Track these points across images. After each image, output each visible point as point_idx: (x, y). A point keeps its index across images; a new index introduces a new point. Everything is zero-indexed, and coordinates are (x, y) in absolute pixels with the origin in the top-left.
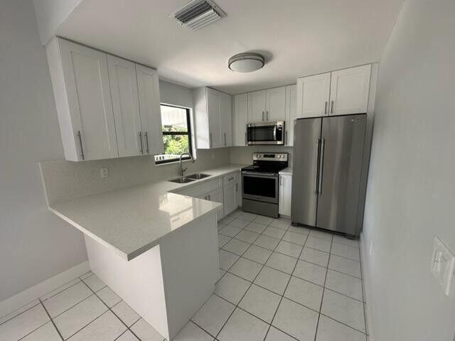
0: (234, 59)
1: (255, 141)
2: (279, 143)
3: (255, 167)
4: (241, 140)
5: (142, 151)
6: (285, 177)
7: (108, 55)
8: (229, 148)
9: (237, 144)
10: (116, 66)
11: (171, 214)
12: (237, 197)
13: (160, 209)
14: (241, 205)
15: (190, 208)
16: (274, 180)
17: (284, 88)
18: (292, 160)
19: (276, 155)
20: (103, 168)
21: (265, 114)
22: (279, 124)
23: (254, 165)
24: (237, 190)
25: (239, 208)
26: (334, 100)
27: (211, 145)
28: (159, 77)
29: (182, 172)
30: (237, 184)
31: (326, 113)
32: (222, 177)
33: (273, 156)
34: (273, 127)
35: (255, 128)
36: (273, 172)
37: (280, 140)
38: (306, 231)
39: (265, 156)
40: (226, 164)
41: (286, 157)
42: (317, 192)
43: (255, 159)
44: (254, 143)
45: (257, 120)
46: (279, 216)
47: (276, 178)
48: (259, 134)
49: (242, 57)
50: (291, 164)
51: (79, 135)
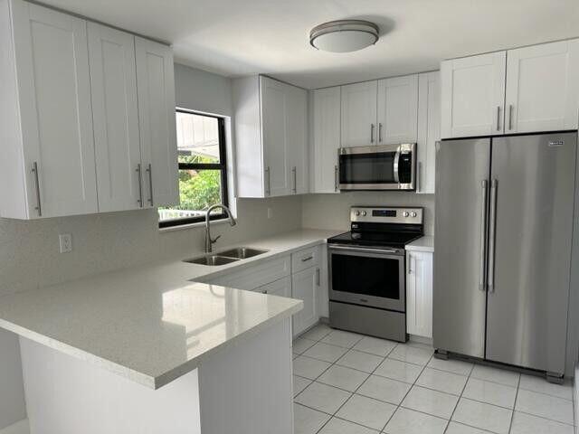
0: (323, 29)
1: (352, 182)
2: (404, 186)
3: (354, 235)
4: (325, 181)
5: (140, 201)
6: (419, 255)
7: (89, 23)
8: (301, 196)
9: (318, 190)
10: (102, 41)
11: (188, 330)
12: (319, 297)
13: (163, 319)
14: (326, 314)
15: (219, 322)
16: (397, 261)
17: (416, 76)
18: (433, 222)
19: (398, 211)
20: (62, 234)
21: (377, 129)
22: (405, 148)
23: (353, 231)
24: (318, 284)
25: (322, 323)
26: (515, 105)
27: (268, 191)
28: (175, 57)
29: (209, 243)
30: (318, 271)
31: (498, 128)
32: (291, 254)
33: (393, 214)
34: (393, 154)
35: (353, 157)
36: (394, 246)
37: (408, 181)
38: (464, 369)
39: (375, 214)
40: (295, 230)
41: (420, 216)
42: (486, 287)
43: (354, 218)
44: (349, 186)
45: (360, 141)
46: (407, 339)
47: (401, 259)
48: (362, 169)
49: (338, 28)
50: (431, 230)
51: (35, 170)
